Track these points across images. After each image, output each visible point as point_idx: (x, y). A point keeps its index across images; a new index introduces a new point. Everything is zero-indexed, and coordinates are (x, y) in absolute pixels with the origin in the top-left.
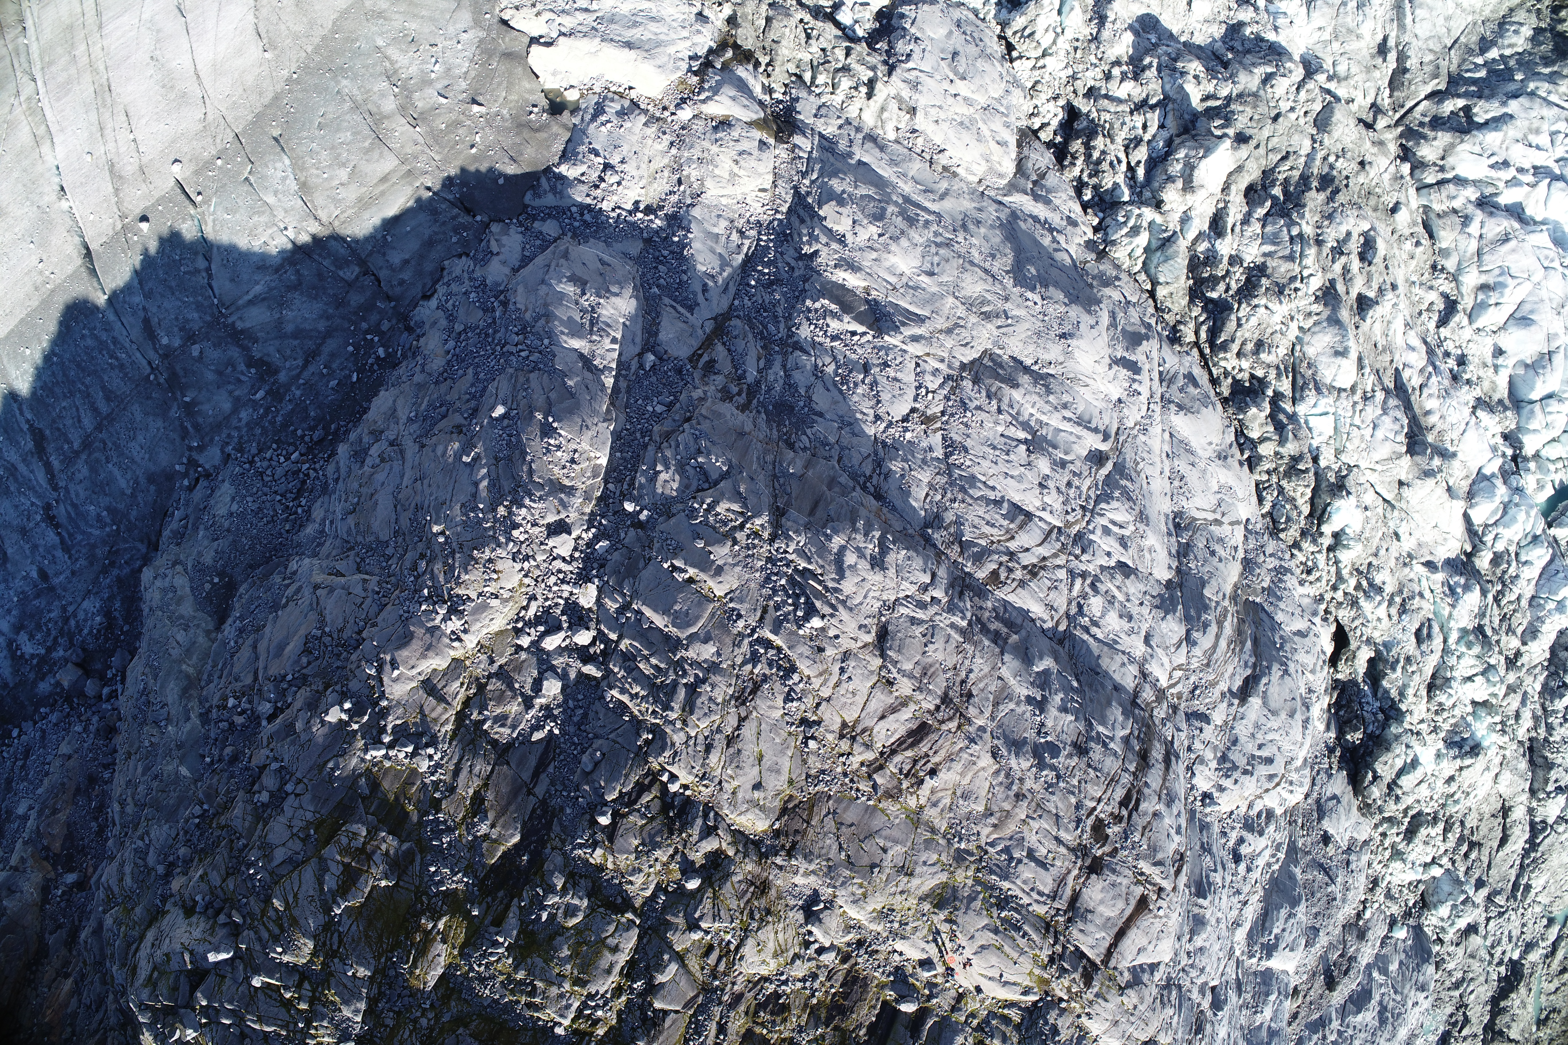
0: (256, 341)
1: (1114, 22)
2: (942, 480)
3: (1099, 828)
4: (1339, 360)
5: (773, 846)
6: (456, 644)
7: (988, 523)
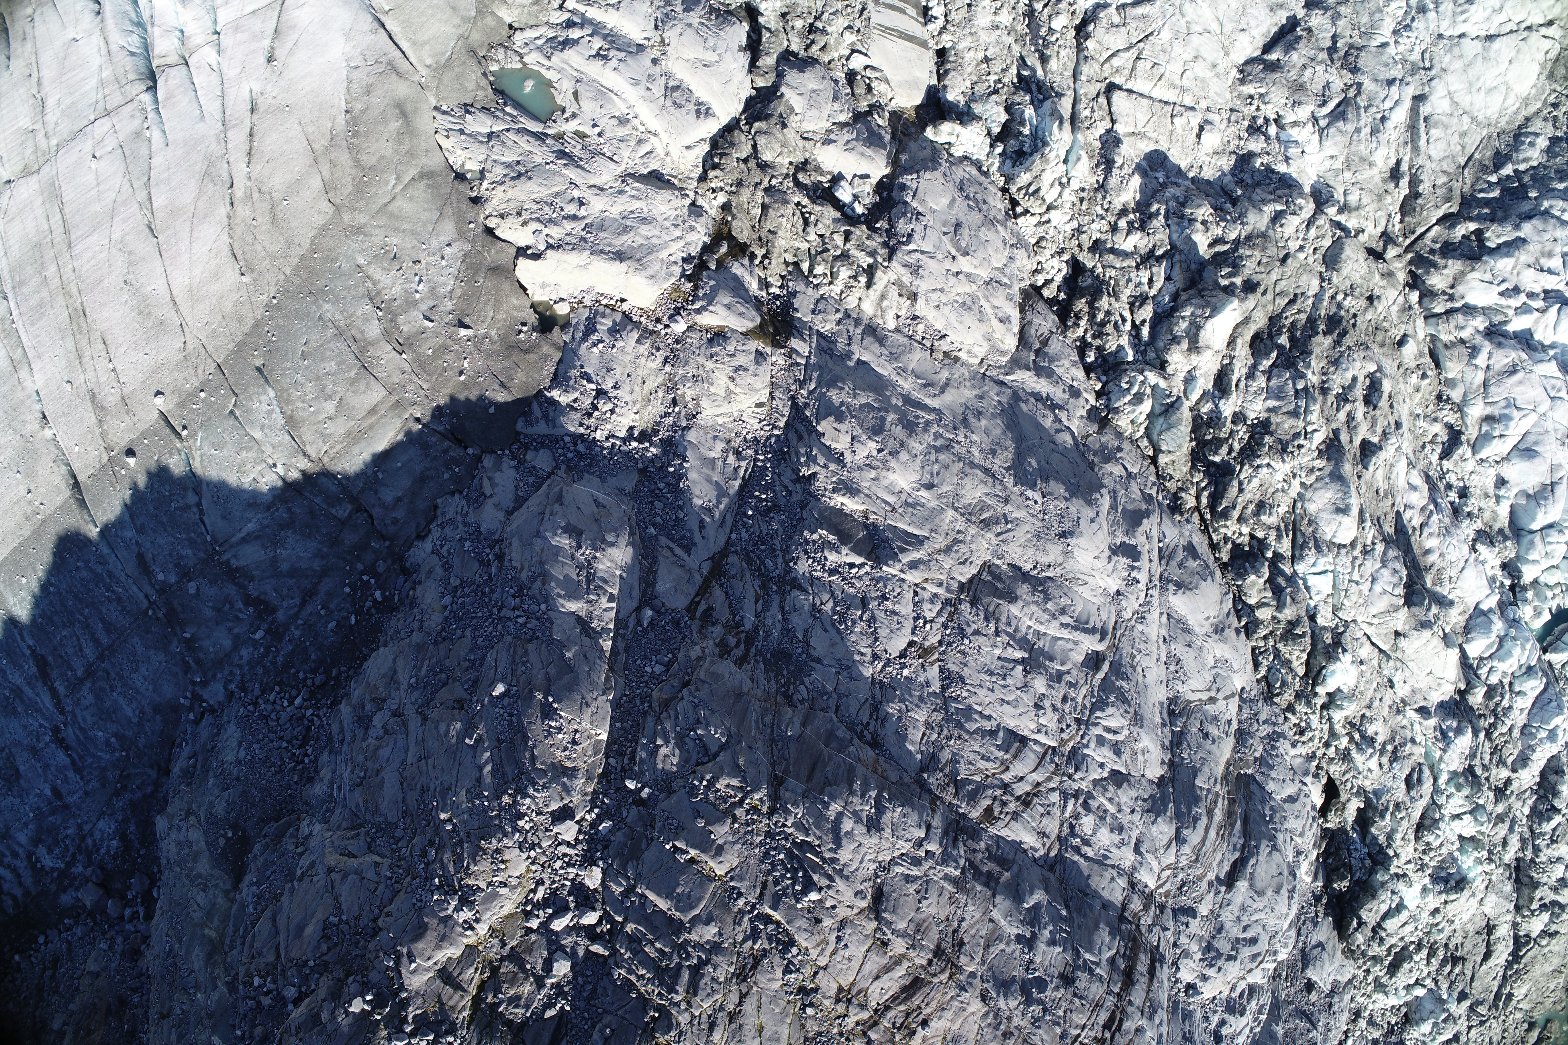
0: (252, 579)
1: (1121, 168)
2: (938, 717)
4: (1340, 517)
6: (468, 933)
7: (983, 758)
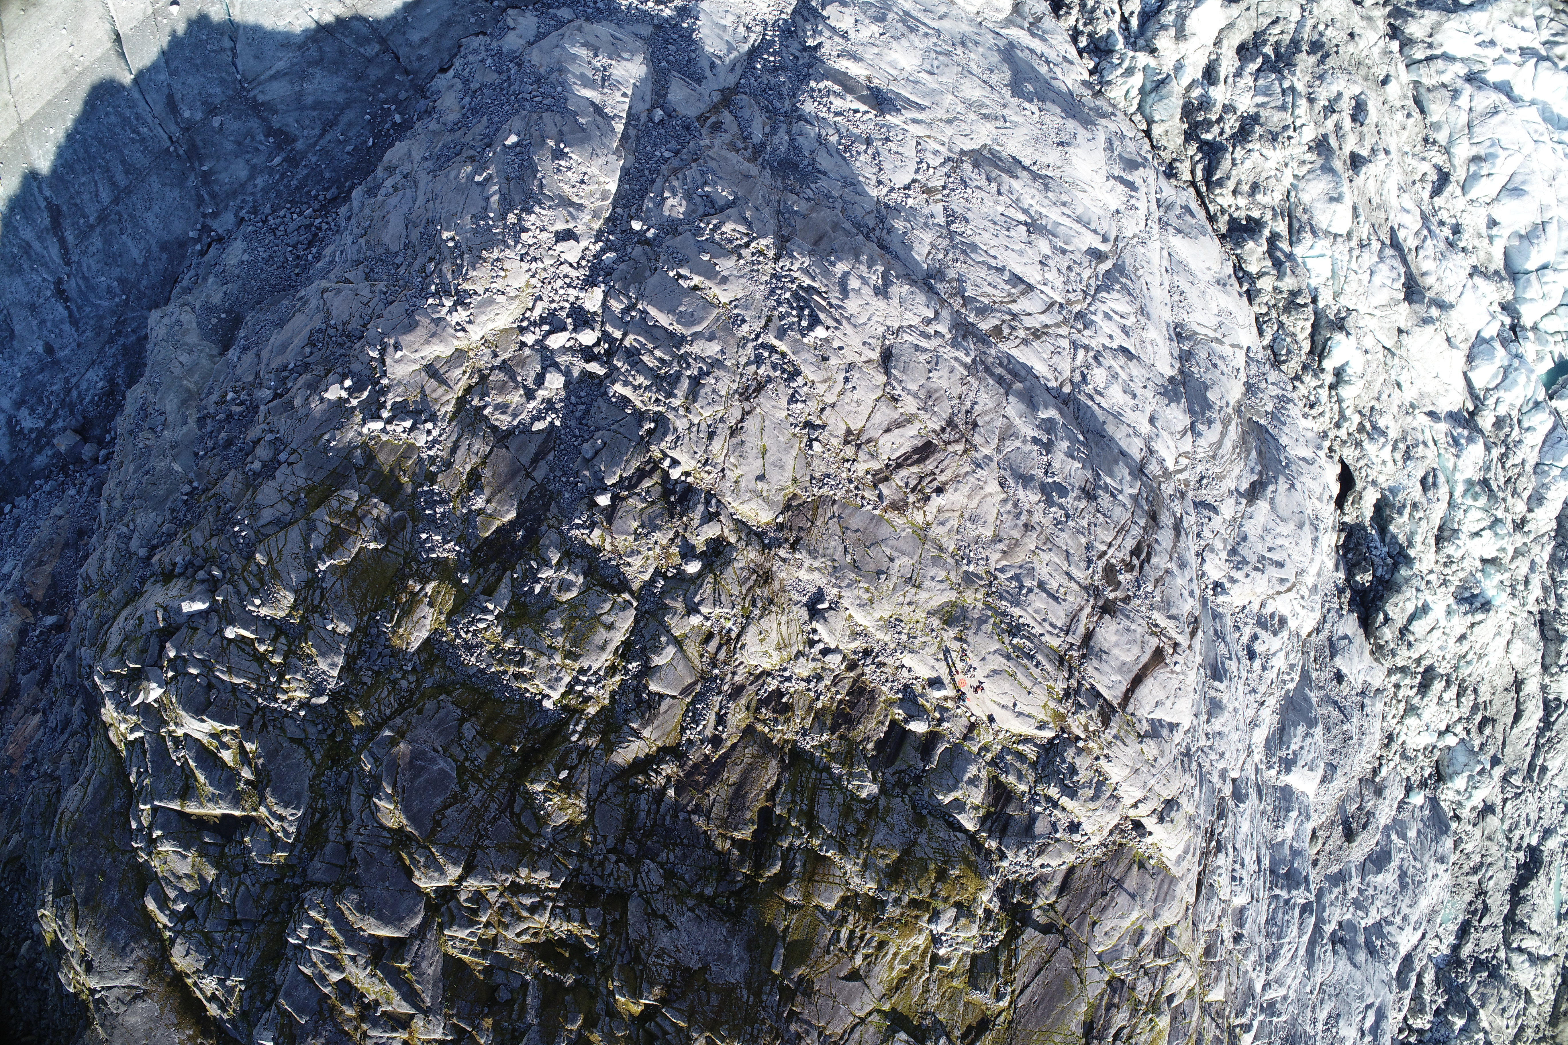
0: (276, 112)
2: (944, 242)
3: (1110, 571)
4: (1334, 206)
5: (777, 539)
6: (460, 334)
7: (990, 285)
